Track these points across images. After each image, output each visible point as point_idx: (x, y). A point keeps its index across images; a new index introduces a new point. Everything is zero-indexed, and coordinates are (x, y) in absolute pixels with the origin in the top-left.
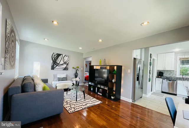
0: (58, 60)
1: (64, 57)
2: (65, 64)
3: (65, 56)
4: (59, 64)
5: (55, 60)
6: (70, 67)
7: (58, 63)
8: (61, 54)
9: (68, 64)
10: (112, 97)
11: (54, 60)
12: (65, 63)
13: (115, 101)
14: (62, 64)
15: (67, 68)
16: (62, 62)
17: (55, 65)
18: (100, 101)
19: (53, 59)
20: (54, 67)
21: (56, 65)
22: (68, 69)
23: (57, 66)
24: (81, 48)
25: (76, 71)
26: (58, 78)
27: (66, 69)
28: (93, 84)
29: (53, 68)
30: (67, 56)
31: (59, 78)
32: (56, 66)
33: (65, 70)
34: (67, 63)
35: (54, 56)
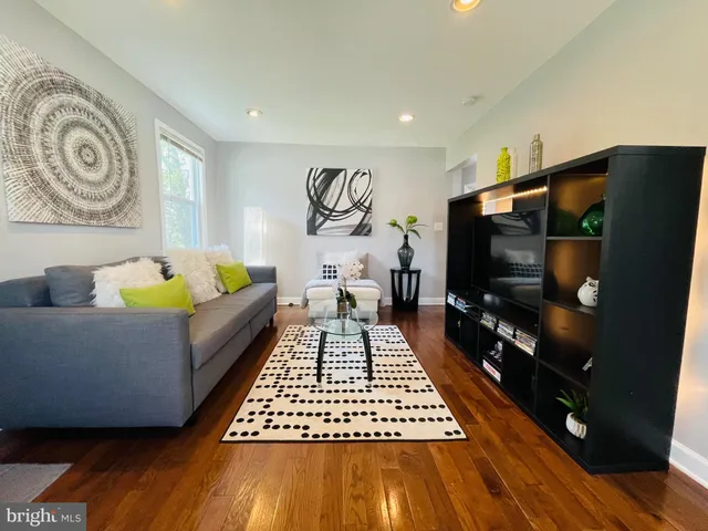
0: (329, 196)
1: (352, 179)
2: (358, 208)
3: (357, 173)
4: (332, 211)
5: (319, 198)
6: (379, 220)
7: (331, 207)
8: (341, 170)
9: (369, 208)
10: (573, 426)
11: (315, 199)
12: (357, 205)
13: (591, 473)
14: (347, 212)
15: (366, 225)
16: (345, 204)
17: (318, 215)
18: (454, 425)
19: (312, 193)
20: (317, 224)
21: (322, 214)
22: (370, 231)
23: (327, 218)
24: (406, 118)
25: (406, 237)
26: (325, 266)
27: (362, 230)
28: (461, 306)
29: (313, 229)
30: (364, 174)
31: (330, 267)
32: (322, 219)
33: (358, 235)
34: (367, 204)
35: (315, 180)
